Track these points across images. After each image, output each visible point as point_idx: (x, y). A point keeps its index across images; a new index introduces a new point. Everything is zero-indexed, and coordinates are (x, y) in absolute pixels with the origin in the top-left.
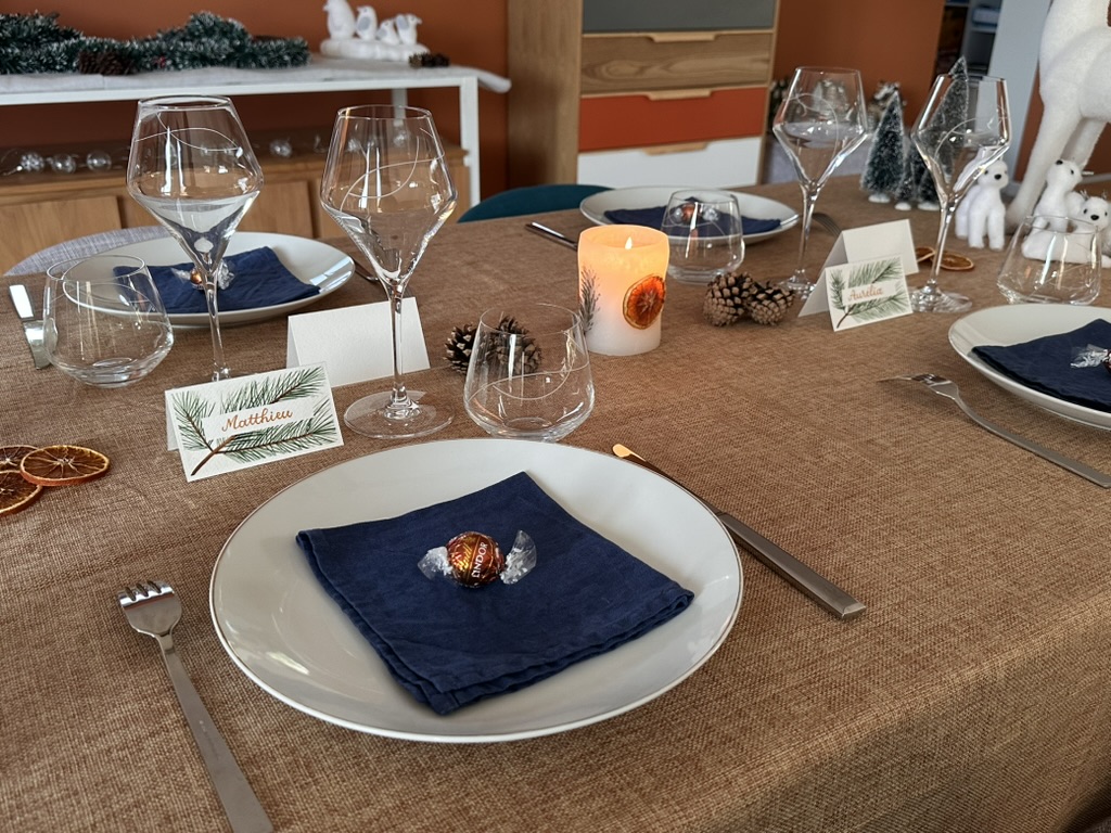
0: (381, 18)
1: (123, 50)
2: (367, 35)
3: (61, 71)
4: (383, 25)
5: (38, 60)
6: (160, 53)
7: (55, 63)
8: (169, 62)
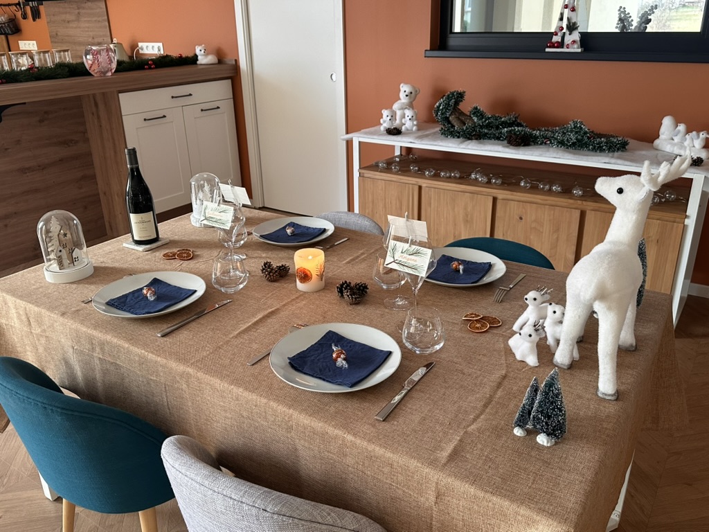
0: (688, 131)
1: (531, 134)
2: (677, 139)
3: (502, 140)
4: (687, 136)
5: (494, 135)
6: (546, 137)
7: (501, 137)
8: (548, 142)
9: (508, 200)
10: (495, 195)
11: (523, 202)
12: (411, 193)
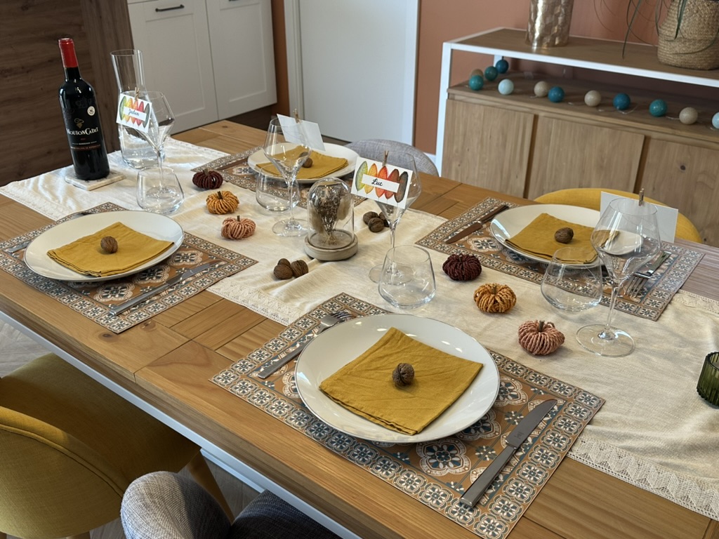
9: (668, 141)
10: (648, 133)
11: (688, 145)
12: (521, 124)
